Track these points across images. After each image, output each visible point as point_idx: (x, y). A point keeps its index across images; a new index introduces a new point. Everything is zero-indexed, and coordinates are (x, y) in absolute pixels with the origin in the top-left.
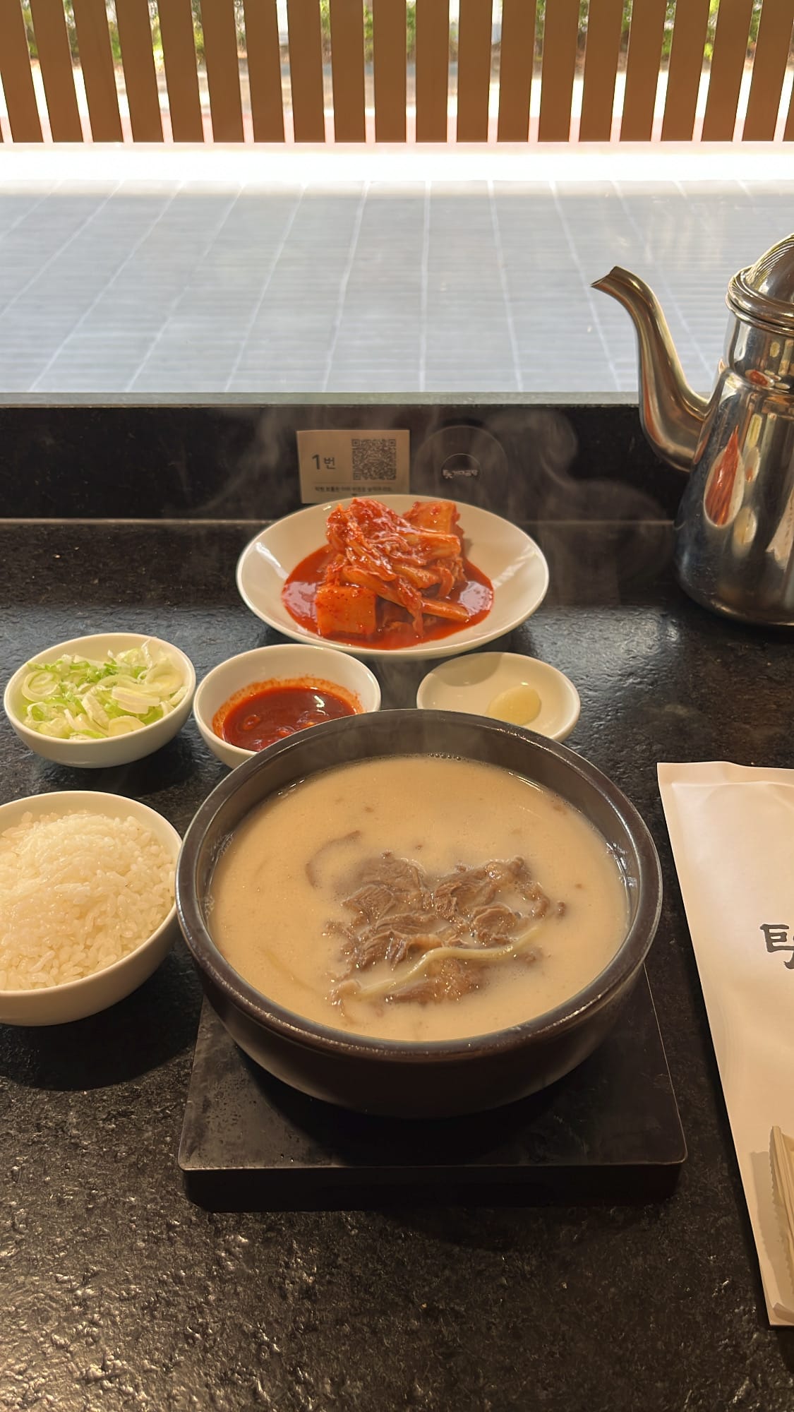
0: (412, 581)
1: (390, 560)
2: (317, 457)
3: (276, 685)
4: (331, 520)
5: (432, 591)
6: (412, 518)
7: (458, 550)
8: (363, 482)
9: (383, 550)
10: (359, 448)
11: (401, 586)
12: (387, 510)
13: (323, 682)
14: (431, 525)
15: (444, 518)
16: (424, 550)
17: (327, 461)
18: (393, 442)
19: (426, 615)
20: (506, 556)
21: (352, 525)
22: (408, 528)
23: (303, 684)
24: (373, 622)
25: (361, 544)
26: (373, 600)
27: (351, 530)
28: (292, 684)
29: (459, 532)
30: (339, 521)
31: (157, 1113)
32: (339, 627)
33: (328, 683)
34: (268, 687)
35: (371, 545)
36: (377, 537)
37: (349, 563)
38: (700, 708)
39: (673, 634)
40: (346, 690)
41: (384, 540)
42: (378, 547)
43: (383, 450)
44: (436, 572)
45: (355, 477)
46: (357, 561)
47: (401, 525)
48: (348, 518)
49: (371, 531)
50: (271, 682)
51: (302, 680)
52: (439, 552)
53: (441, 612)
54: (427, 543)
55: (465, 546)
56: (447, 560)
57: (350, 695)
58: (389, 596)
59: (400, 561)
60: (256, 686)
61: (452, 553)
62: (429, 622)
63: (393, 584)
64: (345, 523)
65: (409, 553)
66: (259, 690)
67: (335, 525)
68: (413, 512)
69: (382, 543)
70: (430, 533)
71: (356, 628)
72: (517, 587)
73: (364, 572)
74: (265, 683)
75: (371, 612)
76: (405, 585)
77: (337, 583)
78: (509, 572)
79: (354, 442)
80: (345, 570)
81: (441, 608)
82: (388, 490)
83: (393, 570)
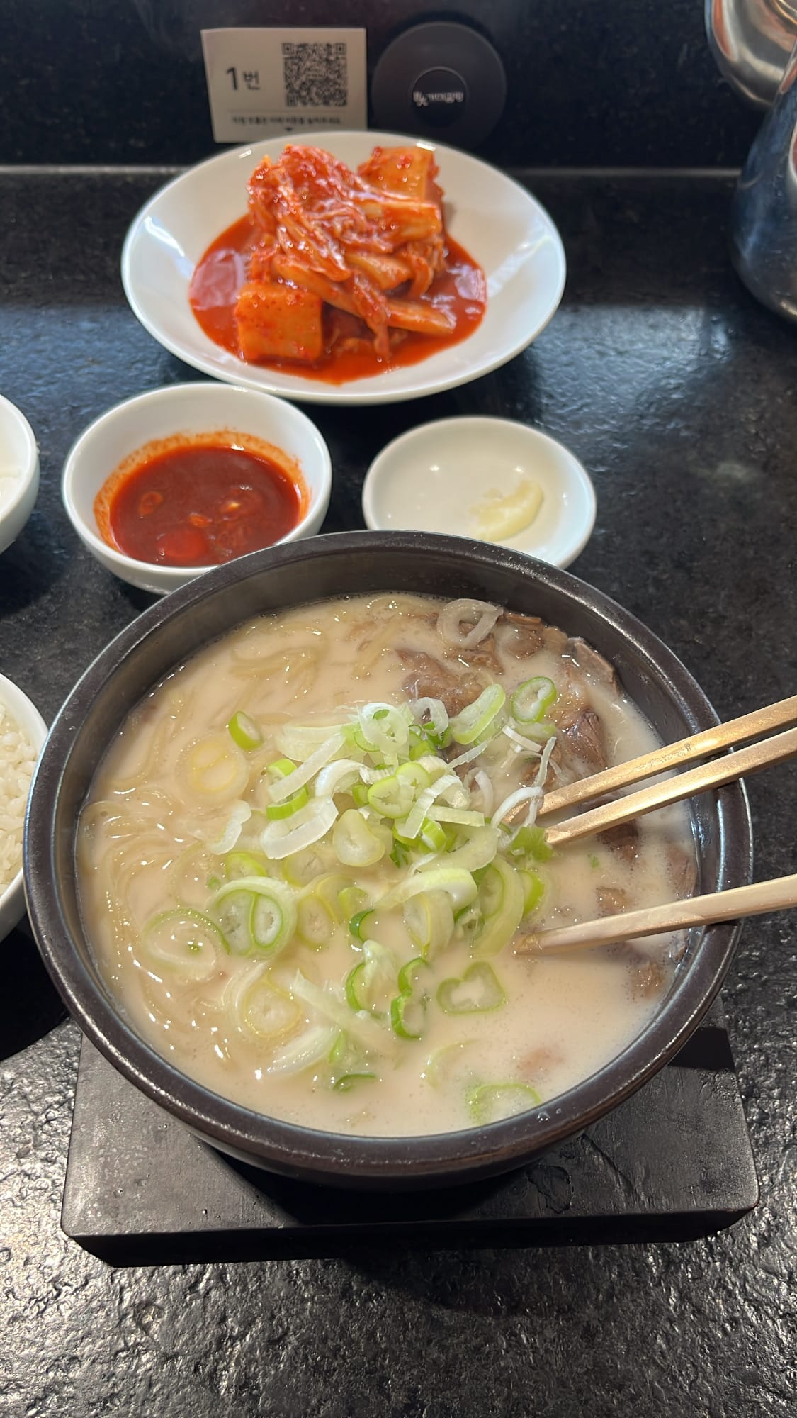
0: (372, 278)
1: (341, 244)
2: (232, 70)
3: (183, 443)
4: (254, 182)
5: (404, 291)
6: (371, 174)
7: (435, 226)
8: (301, 111)
9: (331, 231)
10: (295, 55)
11: (358, 288)
12: (336, 163)
13: (250, 438)
14: (398, 186)
15: (415, 176)
16: (388, 229)
17: (248, 77)
18: (341, 48)
19: (391, 329)
20: (510, 235)
21: (286, 191)
22: (367, 191)
23: (221, 441)
24: (318, 341)
25: (299, 222)
26: (317, 310)
27: (283, 198)
28: (207, 441)
29: (435, 194)
30: (266, 183)
32: (268, 348)
33: (257, 440)
34: (173, 446)
35: (313, 222)
36: (322, 209)
37: (282, 251)
38: (765, 467)
40: (280, 452)
41: (332, 213)
42: (323, 226)
43: (327, 60)
44: (406, 262)
45: (290, 102)
46: (294, 249)
47: (356, 187)
48: (279, 178)
49: (314, 196)
50: (177, 438)
51: (220, 434)
52: (410, 232)
53: (414, 323)
54: (393, 216)
55: (446, 212)
56: (421, 243)
57: (288, 460)
58: (340, 302)
59: (355, 248)
60: (155, 445)
61: (429, 233)
62: (397, 338)
63: (346, 285)
64: (272, 186)
65: (369, 234)
66: (160, 451)
67: (260, 191)
68: (373, 163)
69: (329, 219)
70: (398, 199)
71: (293, 349)
72: (519, 287)
73: (304, 267)
74: (168, 440)
75: (315, 325)
76: (363, 286)
77: (266, 278)
78: (510, 267)
79: (286, 47)
80: (277, 261)
81: (413, 315)
82: (334, 122)
83: (347, 262)
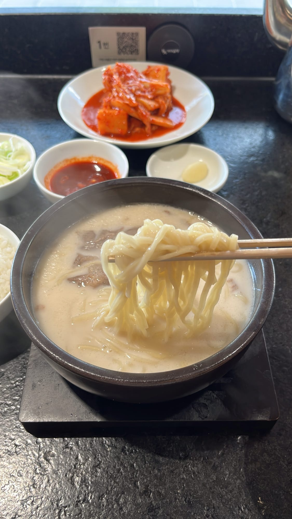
0: (145, 106)
1: (135, 95)
2: (99, 42)
3: (77, 161)
4: (105, 74)
5: (156, 112)
6: (147, 74)
7: (168, 91)
8: (122, 56)
9: (131, 91)
10: (121, 37)
11: (140, 110)
12: (134, 69)
13: (101, 159)
14: (155, 77)
15: (162, 74)
16: (152, 91)
17: (105, 44)
18: (137, 34)
19: (152, 124)
20: (193, 94)
21: (116, 77)
22: (144, 79)
23: (90, 160)
24: (125, 128)
25: (120, 87)
26: (126, 117)
27: (115, 80)
28: (85, 160)
29: (169, 81)
30: (109, 74)
31: (12, 384)
32: (108, 130)
33: (103, 159)
34: (73, 161)
35: (125, 87)
36: (128, 84)
37: (114, 97)
38: (285, 173)
39: (271, 135)
40: (111, 163)
41: (132, 85)
42: (128, 89)
43: (132, 39)
44: (157, 102)
45: (119, 53)
46: (118, 96)
47: (141, 77)
48: (113, 73)
49: (126, 80)
50: (75, 159)
51: (90, 158)
52: (159, 92)
53: (160, 123)
54: (153, 87)
55: (172, 90)
56: (163, 96)
57: (113, 166)
58: (134, 114)
59: (140, 96)
60: (67, 160)
61: (166, 93)
62: (154, 128)
63: (136, 108)
64: (111, 75)
65: (144, 92)
66: (69, 163)
67: (107, 77)
68: (147, 71)
69: (131, 86)
70: (155, 82)
71: (117, 131)
72: (197, 110)
73: (121, 101)
74: (72, 159)
75: (125, 122)
76: (142, 109)
77: (108, 107)
78: (194, 102)
79: (118, 34)
80: (112, 101)
81: (159, 120)
82: (134, 60)
83: (136, 100)
